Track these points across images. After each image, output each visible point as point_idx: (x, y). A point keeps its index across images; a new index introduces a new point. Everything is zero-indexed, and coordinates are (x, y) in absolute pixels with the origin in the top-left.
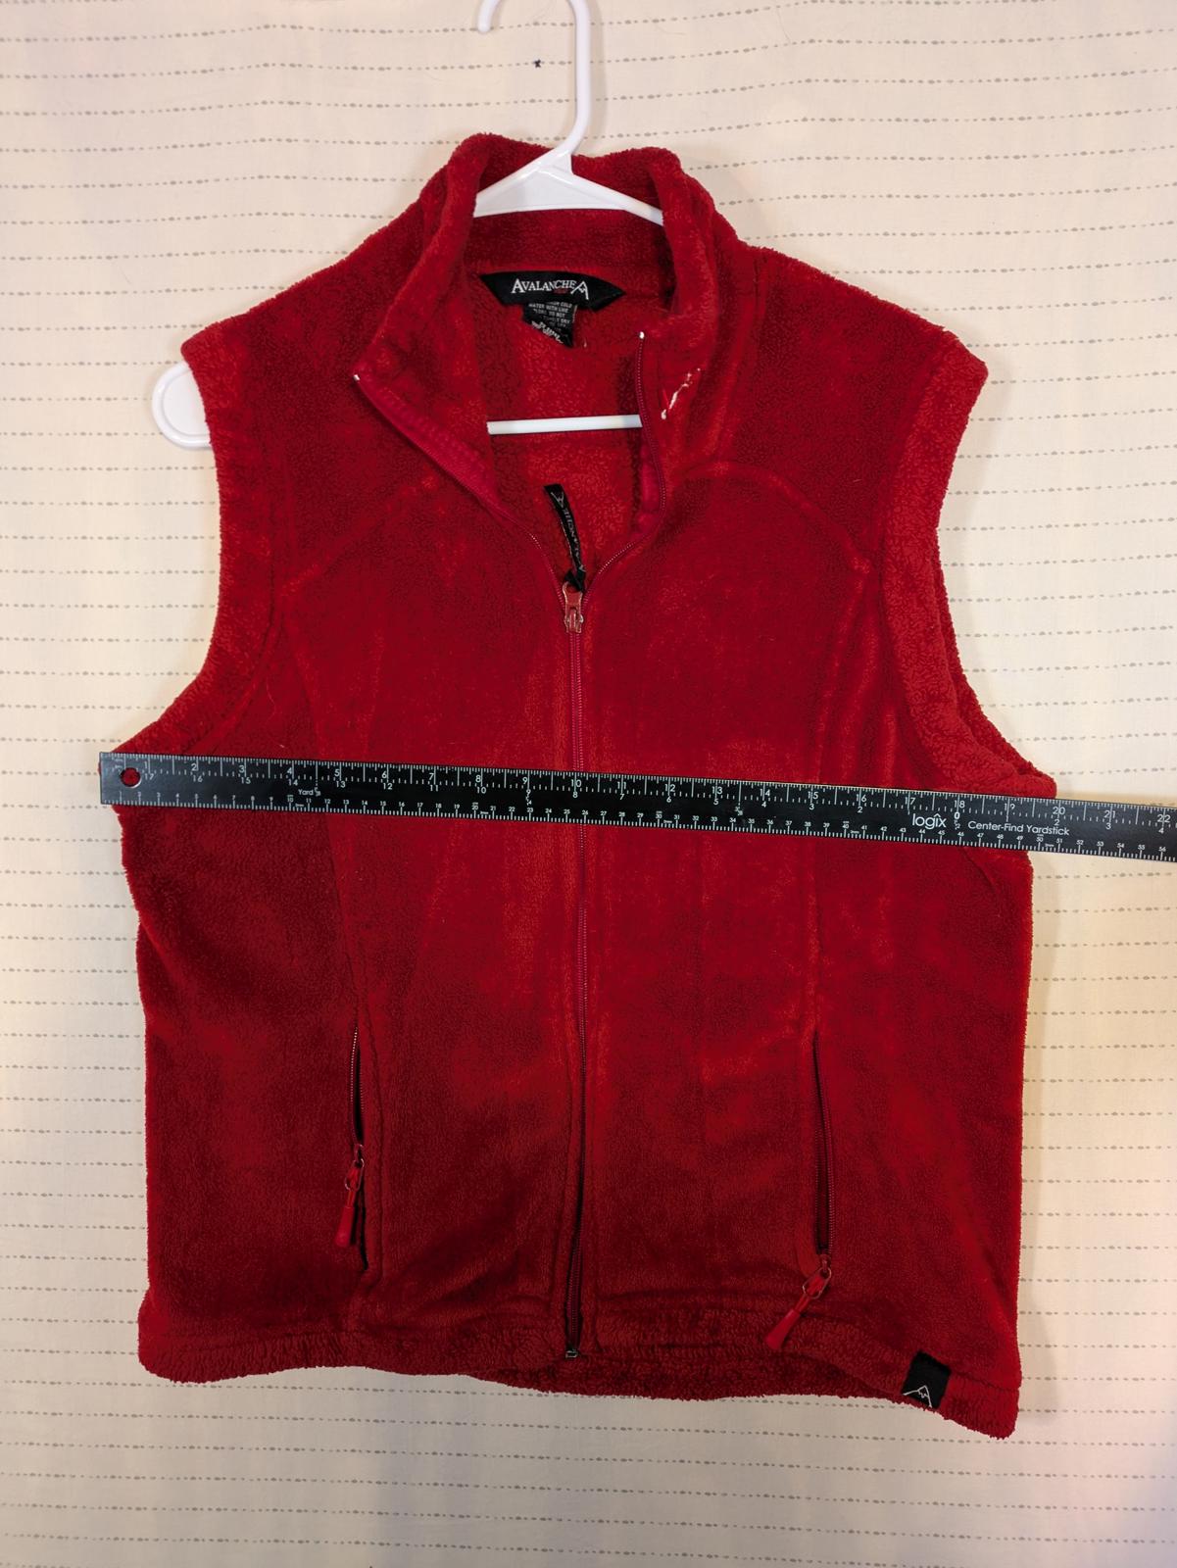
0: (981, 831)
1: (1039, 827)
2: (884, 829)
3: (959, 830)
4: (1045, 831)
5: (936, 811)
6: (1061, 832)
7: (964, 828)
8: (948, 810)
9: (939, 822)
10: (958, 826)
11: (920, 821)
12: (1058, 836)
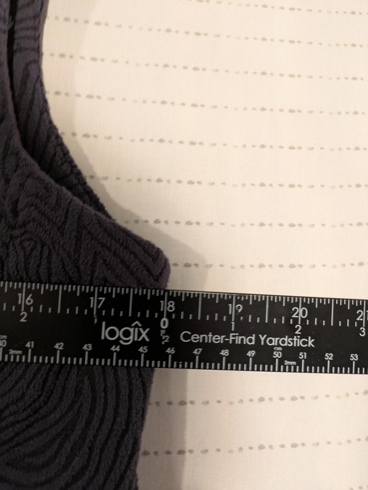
0: (198, 345)
1: (275, 337)
2: (59, 346)
3: (167, 345)
4: (283, 342)
5: (134, 318)
6: (304, 343)
7: (175, 342)
8: (152, 315)
9: (140, 334)
10: (166, 339)
11: (112, 333)
12: (301, 349)
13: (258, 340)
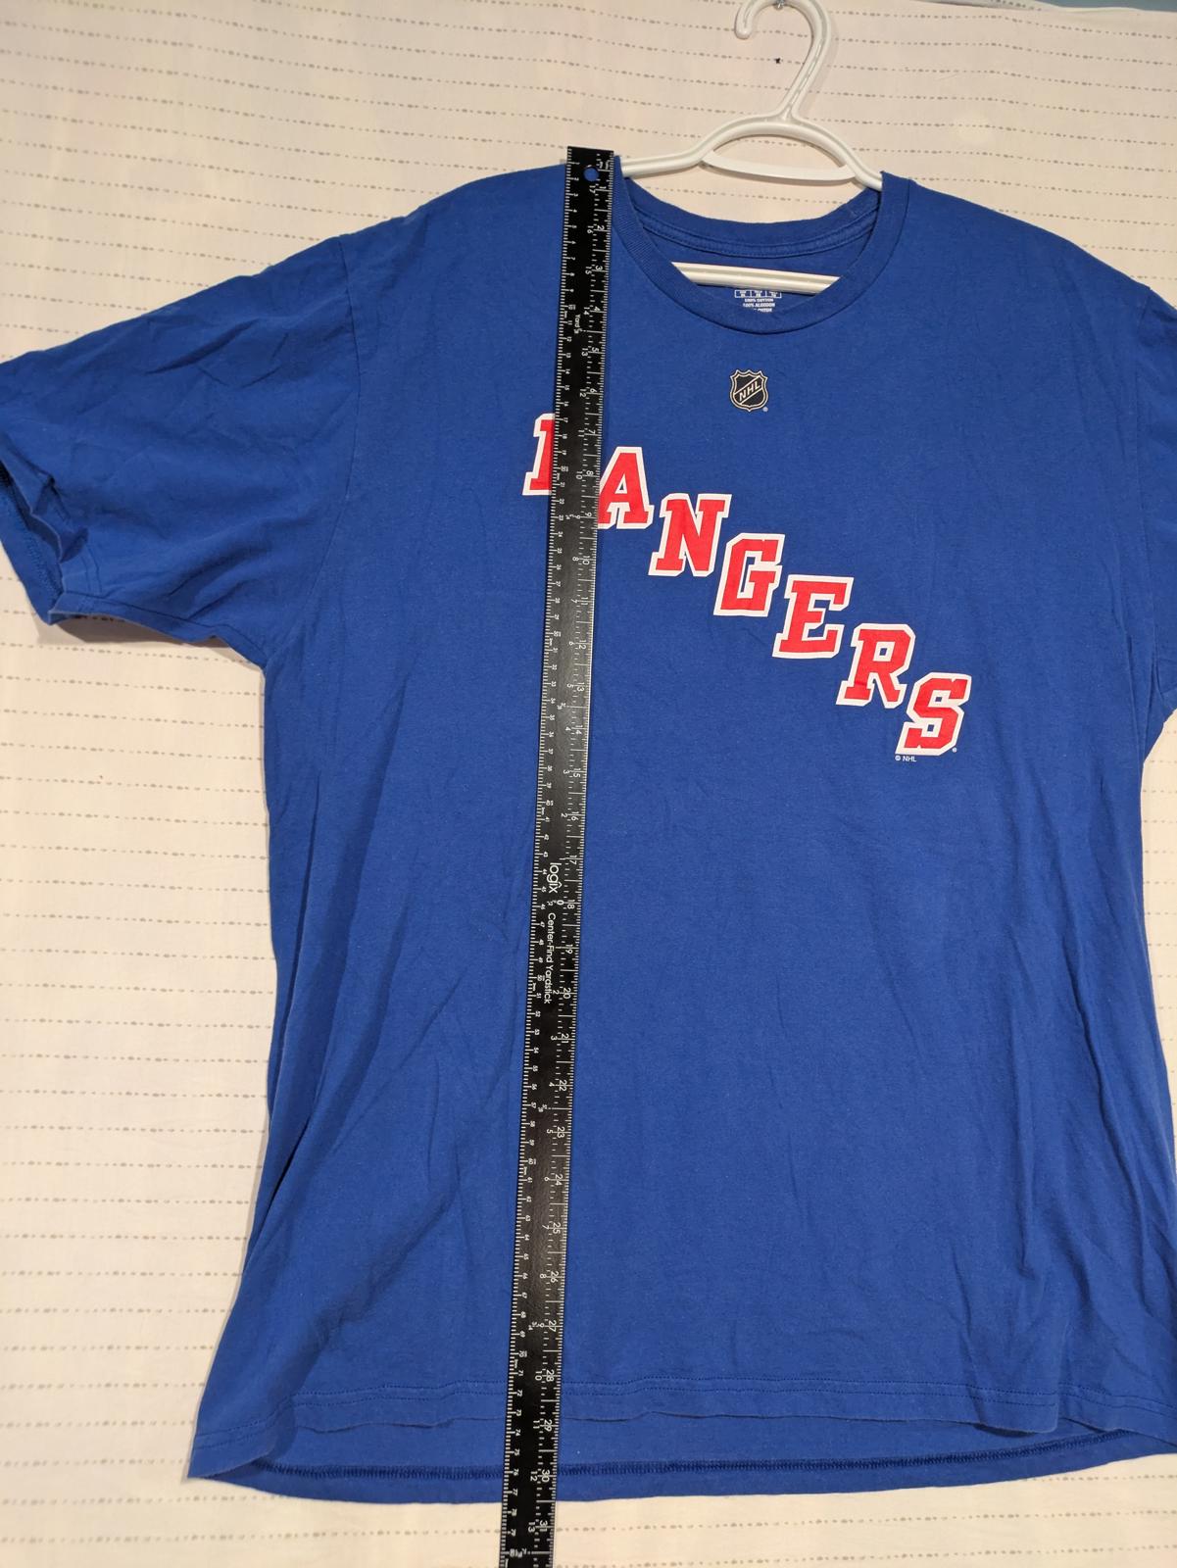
0: (546, 925)
1: (552, 976)
2: (546, 837)
3: (546, 905)
4: (548, 982)
5: (564, 883)
6: (548, 996)
7: (549, 909)
8: (566, 894)
9: (554, 887)
10: (550, 904)
11: (554, 870)
13: (549, 964)
